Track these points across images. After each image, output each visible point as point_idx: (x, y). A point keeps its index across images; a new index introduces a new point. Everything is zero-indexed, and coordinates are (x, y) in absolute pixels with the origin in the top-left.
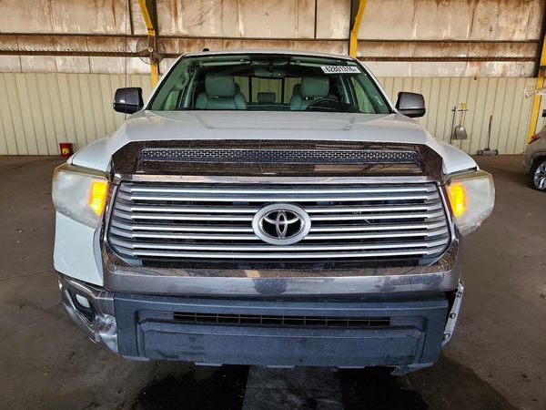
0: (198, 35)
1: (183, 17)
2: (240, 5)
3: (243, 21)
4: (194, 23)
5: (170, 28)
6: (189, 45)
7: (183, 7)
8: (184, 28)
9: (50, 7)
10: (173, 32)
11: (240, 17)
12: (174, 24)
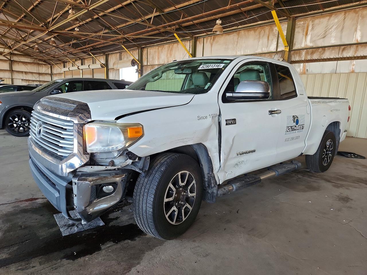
0: (320, 45)
1: (311, 35)
2: (360, 18)
3: (360, 30)
4: (319, 38)
5: (301, 43)
6: (312, 53)
7: (313, 28)
8: (311, 42)
9: (237, 42)
10: (303, 46)
11: (359, 27)
12: (304, 41)
